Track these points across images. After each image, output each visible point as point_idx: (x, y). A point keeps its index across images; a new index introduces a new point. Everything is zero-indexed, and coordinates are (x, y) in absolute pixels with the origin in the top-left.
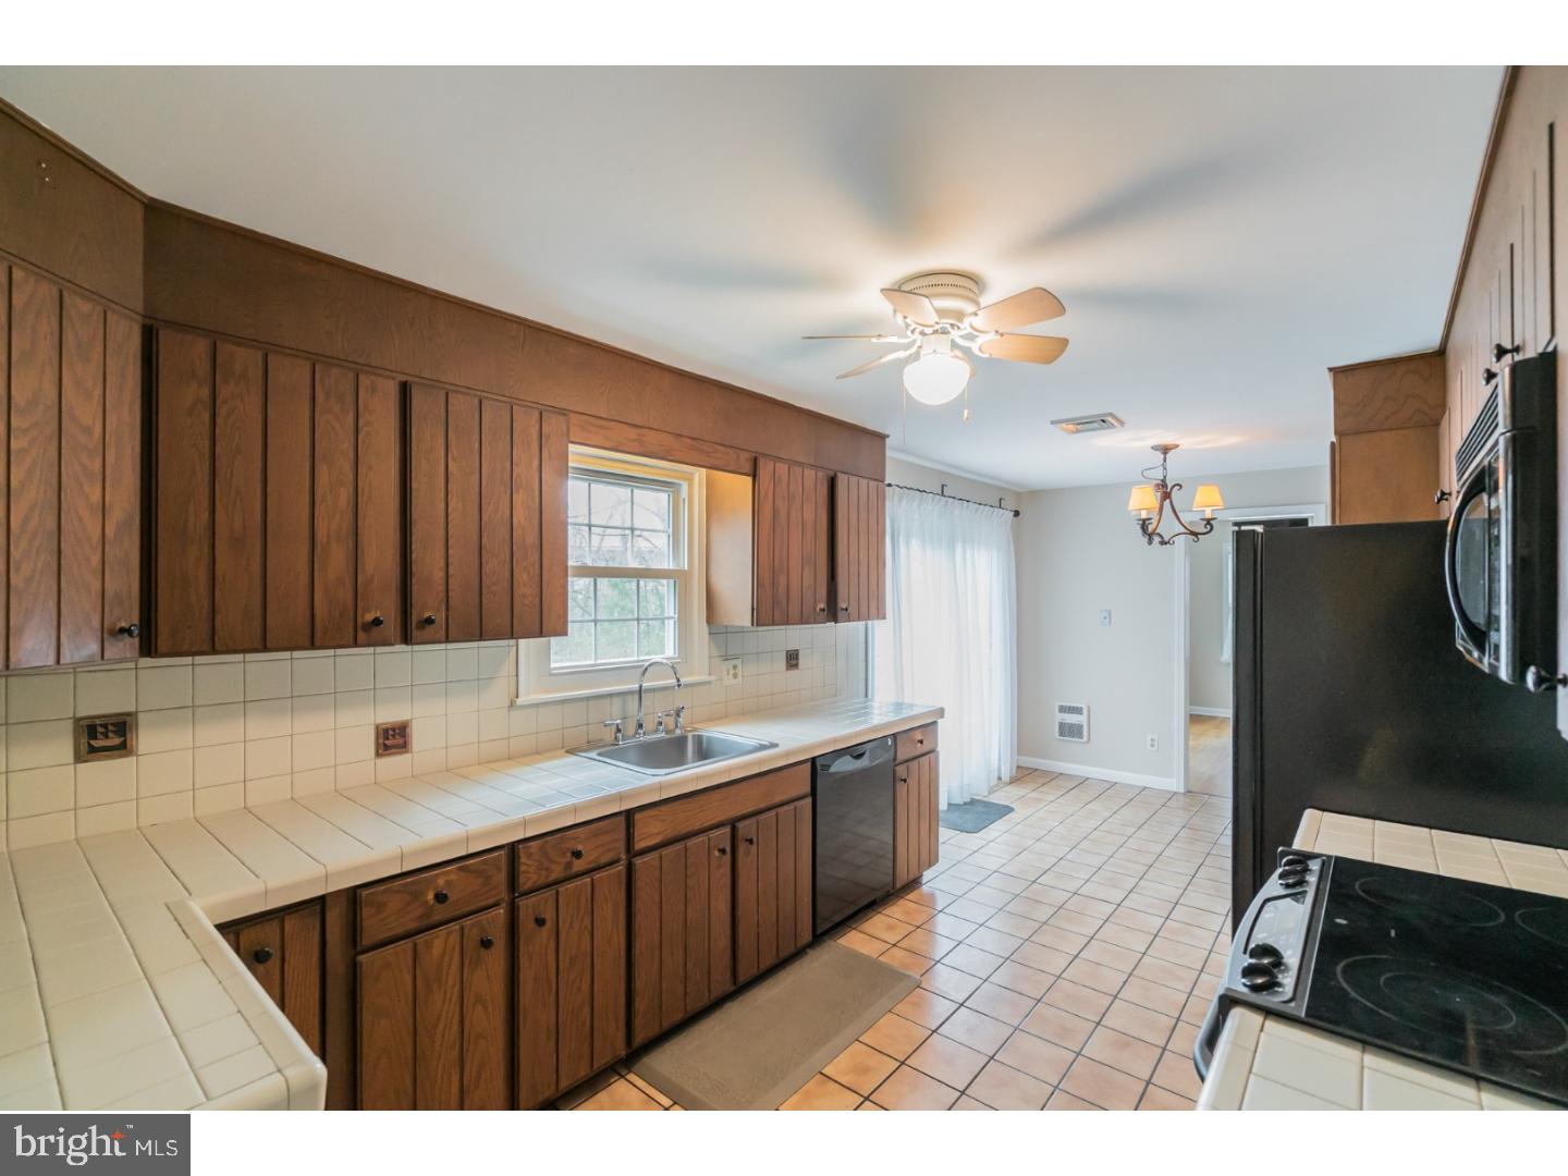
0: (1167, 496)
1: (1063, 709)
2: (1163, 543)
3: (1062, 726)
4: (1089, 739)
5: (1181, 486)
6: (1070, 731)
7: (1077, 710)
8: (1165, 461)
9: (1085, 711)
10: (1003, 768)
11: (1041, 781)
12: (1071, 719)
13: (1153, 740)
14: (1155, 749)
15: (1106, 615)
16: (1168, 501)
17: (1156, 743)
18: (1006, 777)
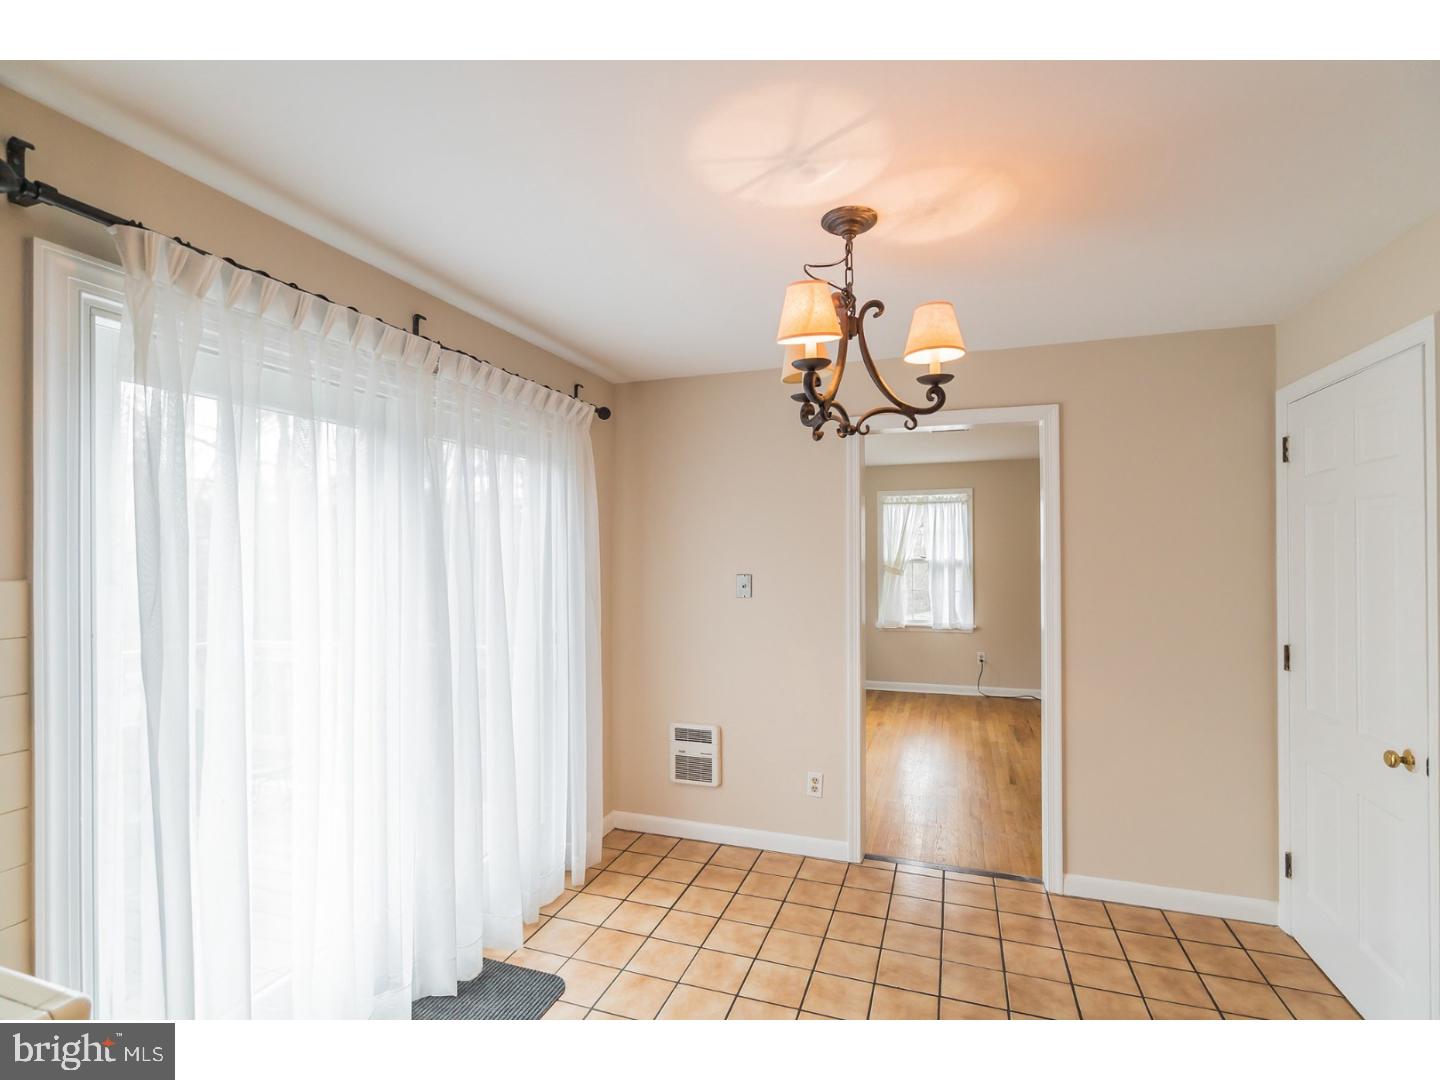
0: (852, 327)
1: (682, 735)
2: (847, 430)
3: (680, 760)
4: (720, 784)
5: (878, 305)
6: (693, 770)
7: (702, 737)
8: (849, 252)
9: (715, 738)
10: (573, 858)
11: (643, 867)
12: (694, 750)
13: (815, 780)
14: (818, 794)
15: (745, 580)
16: (856, 338)
17: (819, 786)
18: (578, 877)
